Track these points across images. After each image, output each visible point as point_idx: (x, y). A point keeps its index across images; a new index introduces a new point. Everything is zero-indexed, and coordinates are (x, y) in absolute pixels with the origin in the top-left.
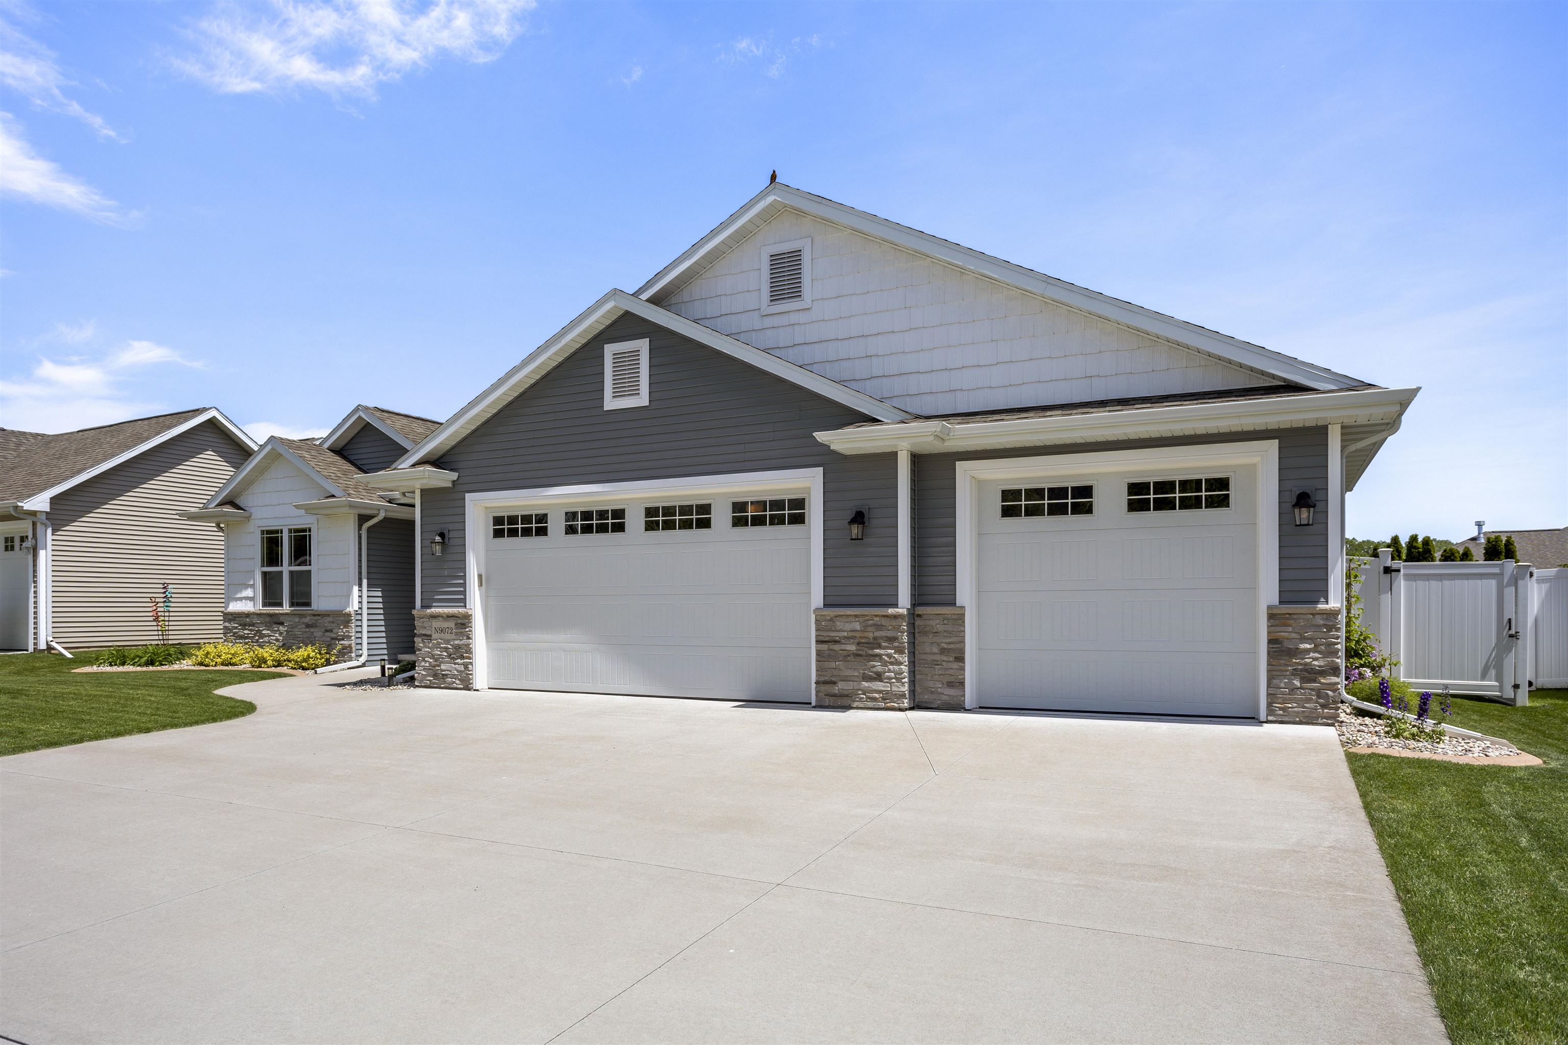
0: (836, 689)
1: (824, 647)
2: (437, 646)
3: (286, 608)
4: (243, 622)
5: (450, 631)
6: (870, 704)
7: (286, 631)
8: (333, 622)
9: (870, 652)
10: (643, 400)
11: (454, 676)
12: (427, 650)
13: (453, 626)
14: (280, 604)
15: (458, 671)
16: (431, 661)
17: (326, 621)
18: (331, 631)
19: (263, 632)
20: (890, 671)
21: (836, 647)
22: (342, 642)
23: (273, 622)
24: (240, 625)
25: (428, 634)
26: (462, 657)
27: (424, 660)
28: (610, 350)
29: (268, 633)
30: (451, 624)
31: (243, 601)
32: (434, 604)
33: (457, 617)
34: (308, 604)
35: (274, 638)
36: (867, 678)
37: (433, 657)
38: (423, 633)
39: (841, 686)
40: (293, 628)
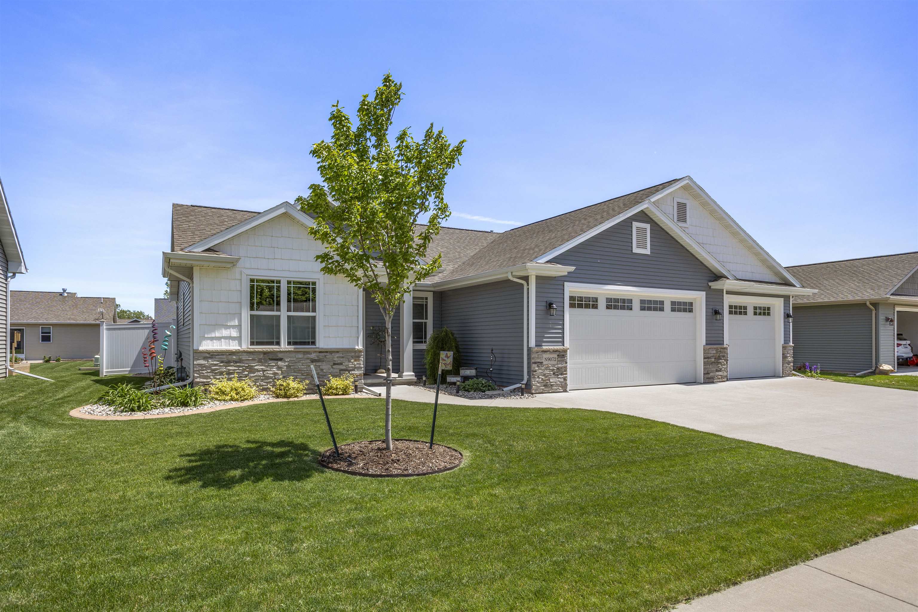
0: (709, 376)
1: (706, 360)
2: (547, 368)
3: (284, 346)
4: (226, 359)
5: (554, 359)
6: (718, 380)
7: (286, 366)
8: (343, 357)
9: (719, 361)
10: (647, 252)
11: (557, 385)
12: (541, 371)
13: (557, 357)
14: (278, 343)
15: (560, 382)
16: (543, 377)
17: (336, 358)
18: (341, 364)
19: (255, 368)
20: (723, 368)
21: (710, 360)
22: (353, 372)
23: (269, 358)
24: (222, 362)
25: (541, 361)
26: (562, 374)
27: (538, 377)
28: (635, 224)
29: (262, 368)
30: (555, 356)
31: (222, 340)
32: (543, 344)
33: (559, 351)
34: (314, 343)
35: (271, 372)
36: (717, 371)
37: (544, 375)
38: (539, 361)
39: (711, 374)
40: (296, 363)
